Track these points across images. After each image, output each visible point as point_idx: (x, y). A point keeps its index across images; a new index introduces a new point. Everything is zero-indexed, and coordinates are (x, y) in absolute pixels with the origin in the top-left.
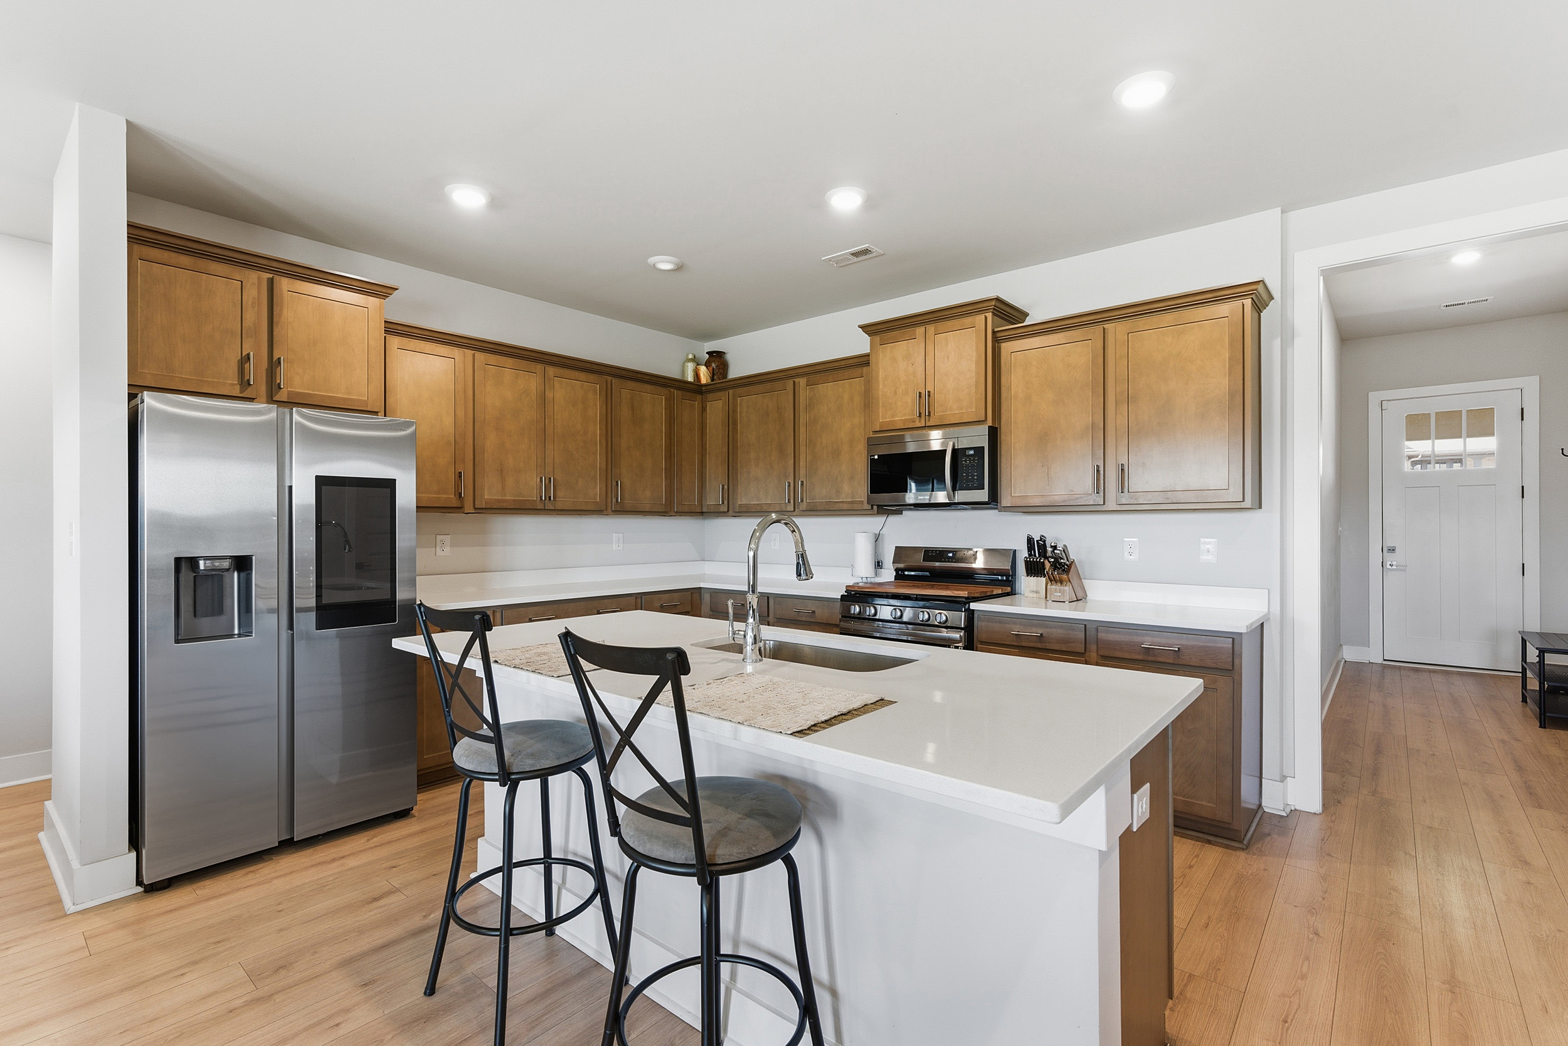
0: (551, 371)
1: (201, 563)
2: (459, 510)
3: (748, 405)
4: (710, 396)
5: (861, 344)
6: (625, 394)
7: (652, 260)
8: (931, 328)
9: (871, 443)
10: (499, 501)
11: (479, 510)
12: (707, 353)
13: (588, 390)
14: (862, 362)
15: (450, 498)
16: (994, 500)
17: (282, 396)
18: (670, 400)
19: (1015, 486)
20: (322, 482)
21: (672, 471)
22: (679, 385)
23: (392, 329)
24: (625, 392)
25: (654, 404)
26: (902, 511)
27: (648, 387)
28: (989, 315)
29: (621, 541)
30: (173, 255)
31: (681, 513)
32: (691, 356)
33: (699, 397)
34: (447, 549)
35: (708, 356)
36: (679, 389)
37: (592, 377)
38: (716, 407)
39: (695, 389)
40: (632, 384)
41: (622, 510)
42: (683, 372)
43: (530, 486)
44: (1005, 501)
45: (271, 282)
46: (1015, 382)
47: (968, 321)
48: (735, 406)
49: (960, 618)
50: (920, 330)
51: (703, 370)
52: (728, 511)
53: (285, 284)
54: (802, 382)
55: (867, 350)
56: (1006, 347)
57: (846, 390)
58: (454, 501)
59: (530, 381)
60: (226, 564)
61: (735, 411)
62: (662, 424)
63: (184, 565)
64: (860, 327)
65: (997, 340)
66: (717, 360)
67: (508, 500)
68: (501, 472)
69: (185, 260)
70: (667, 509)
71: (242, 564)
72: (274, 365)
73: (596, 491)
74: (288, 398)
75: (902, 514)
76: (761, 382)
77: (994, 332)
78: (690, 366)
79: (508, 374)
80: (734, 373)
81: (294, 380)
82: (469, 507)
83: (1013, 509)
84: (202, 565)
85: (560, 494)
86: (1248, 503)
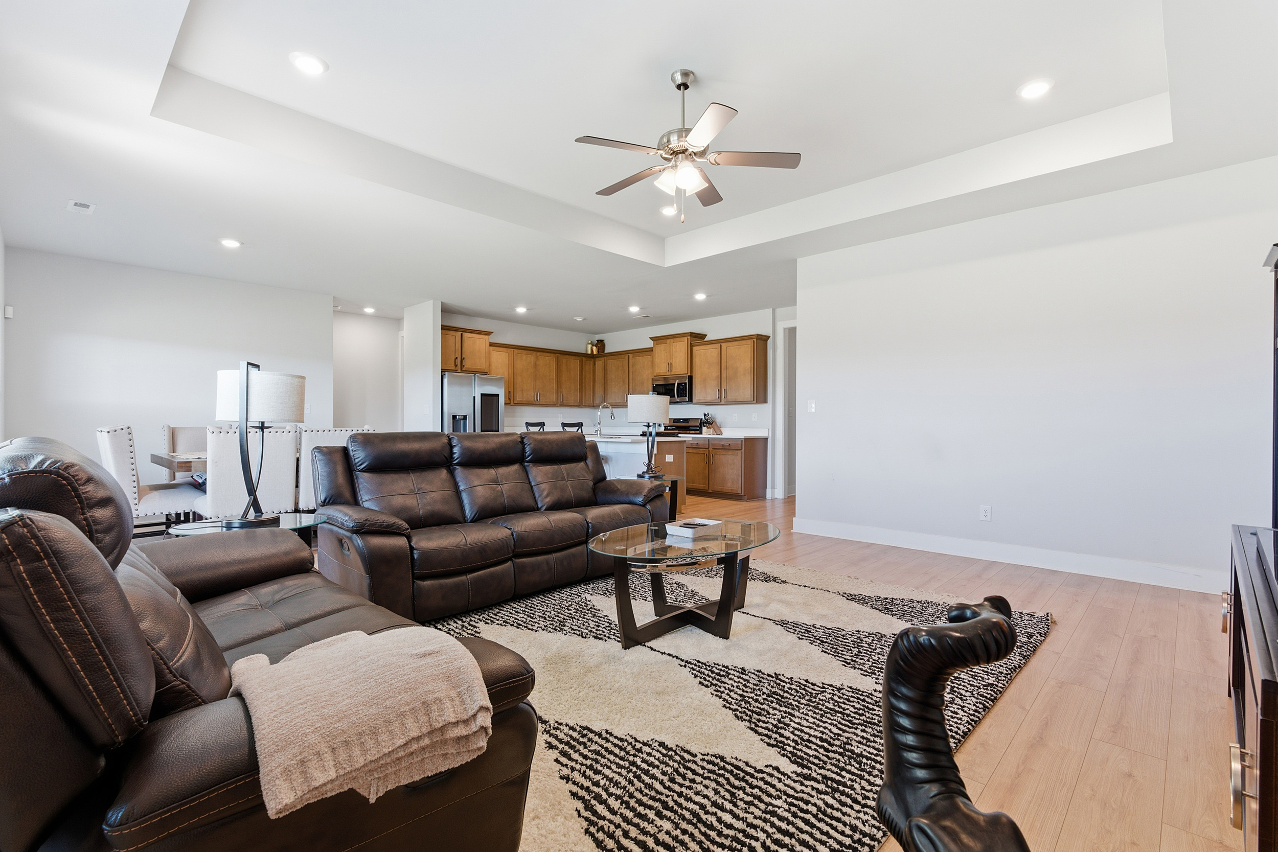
0: (538, 354)
1: (457, 417)
2: (510, 404)
3: (612, 363)
4: (597, 359)
5: (650, 344)
6: (564, 360)
7: (574, 319)
8: (672, 340)
9: (653, 380)
10: (522, 401)
11: (516, 404)
12: (596, 340)
13: (550, 360)
14: (650, 350)
15: (512, 400)
16: (691, 400)
17: (464, 369)
18: (581, 362)
19: (698, 394)
20: (482, 395)
21: (582, 389)
22: (585, 355)
23: (491, 344)
24: (564, 359)
25: (575, 363)
27: (573, 357)
28: (689, 337)
29: (562, 417)
31: (585, 406)
32: (590, 342)
33: (593, 360)
35: (596, 342)
36: (584, 357)
37: (552, 355)
38: (599, 363)
39: (592, 356)
40: (567, 356)
41: (563, 405)
42: (587, 350)
43: (530, 395)
44: (694, 401)
45: (462, 334)
46: (697, 361)
47: (682, 339)
48: (607, 363)
50: (668, 341)
51: (594, 348)
53: (466, 335)
54: (631, 356)
55: (652, 346)
56: (695, 348)
57: (644, 360)
58: (509, 401)
59: (531, 358)
60: (462, 417)
61: (607, 365)
62: (578, 371)
63: (454, 417)
64: (651, 338)
65: (692, 346)
66: (601, 344)
67: (525, 401)
68: (522, 391)
70: (580, 404)
71: (465, 417)
72: (462, 359)
73: (553, 397)
76: (618, 355)
77: (691, 343)
78: (590, 346)
79: (524, 356)
80: (608, 350)
81: (467, 364)
82: (512, 403)
83: (696, 404)
85: (542, 399)
86: (755, 401)
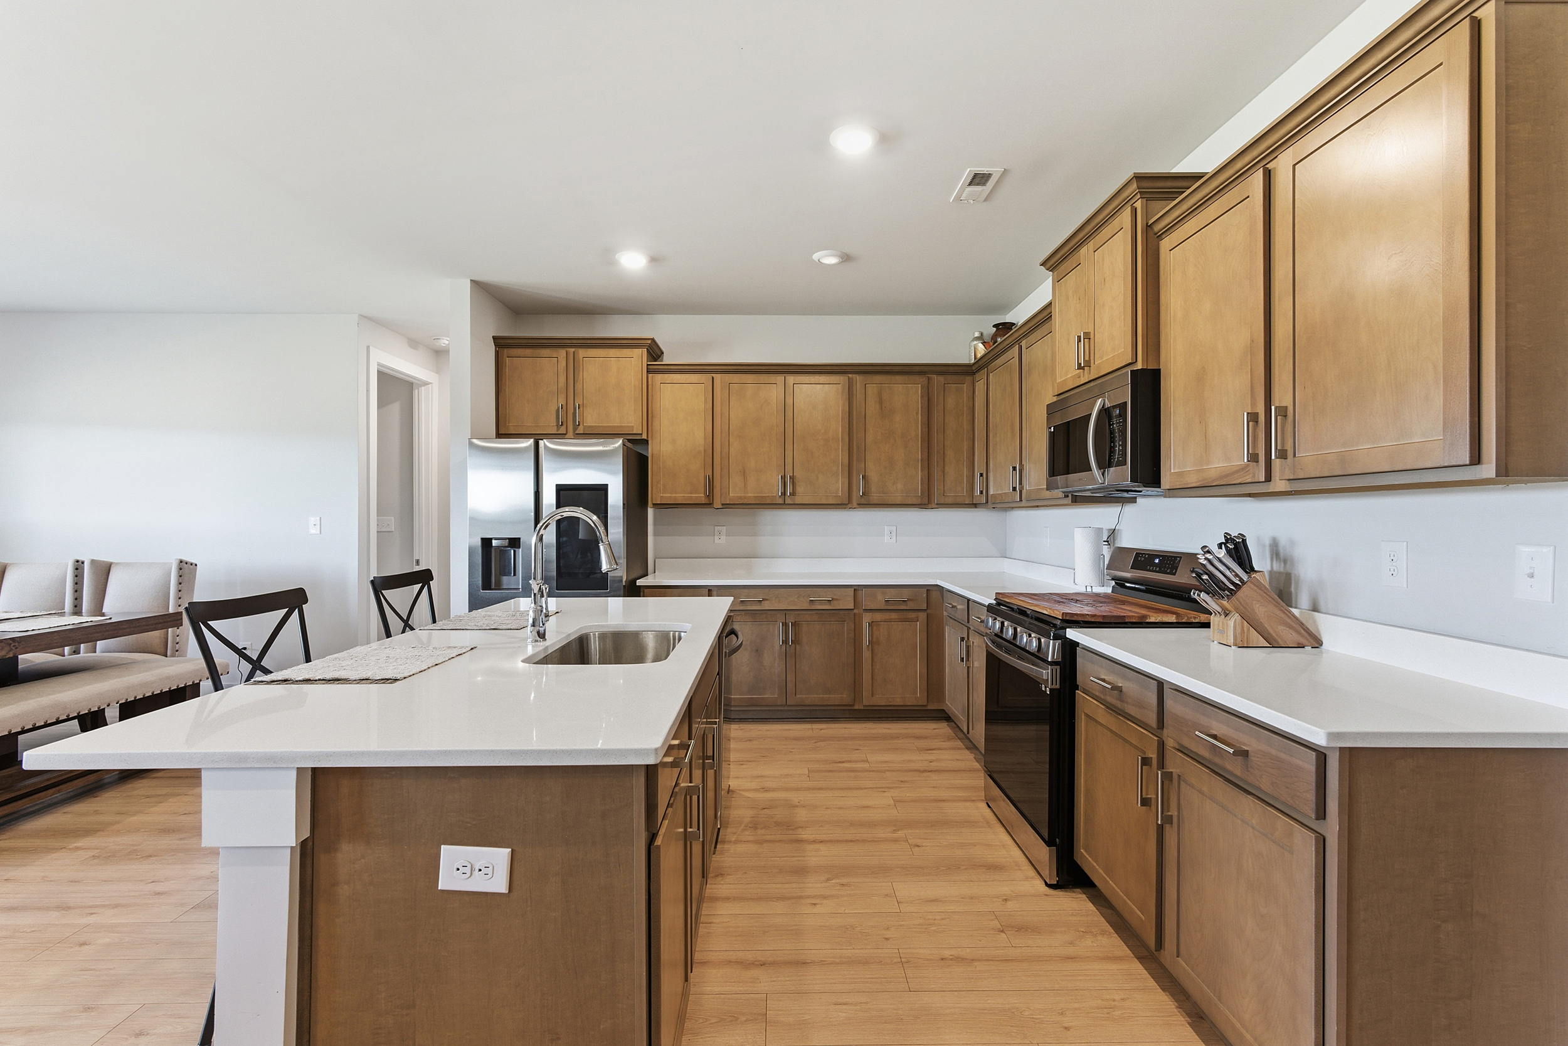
0: (791, 379)
1: (493, 541)
2: (709, 506)
3: (996, 380)
4: (978, 376)
6: (876, 391)
7: (816, 257)
10: (740, 498)
11: (726, 506)
12: (993, 326)
13: (829, 391)
15: (700, 497)
17: (580, 430)
18: (927, 388)
19: (1175, 456)
20: (561, 488)
21: (931, 459)
23: (654, 369)
25: (906, 395)
26: (1136, 498)
27: (899, 378)
28: (1140, 203)
29: (894, 533)
30: (523, 350)
31: (945, 505)
32: (977, 334)
33: (969, 378)
34: (723, 538)
35: (995, 329)
36: (945, 372)
37: (834, 379)
38: (981, 387)
39: (969, 368)
40: (882, 379)
41: (867, 503)
44: (1165, 481)
45: (575, 352)
46: (1173, 296)
47: (1119, 221)
49: (1052, 650)
52: (987, 502)
53: (583, 353)
54: (1024, 345)
58: (703, 499)
59: (771, 391)
60: (506, 543)
61: (989, 389)
62: (917, 413)
63: (487, 542)
67: (750, 496)
68: (744, 473)
69: (528, 351)
70: (926, 500)
71: (516, 543)
72: (576, 409)
73: (838, 486)
74: (584, 431)
75: (1136, 502)
76: (1002, 352)
81: (589, 418)
82: (717, 504)
84: (495, 543)
85: (800, 489)
